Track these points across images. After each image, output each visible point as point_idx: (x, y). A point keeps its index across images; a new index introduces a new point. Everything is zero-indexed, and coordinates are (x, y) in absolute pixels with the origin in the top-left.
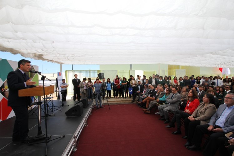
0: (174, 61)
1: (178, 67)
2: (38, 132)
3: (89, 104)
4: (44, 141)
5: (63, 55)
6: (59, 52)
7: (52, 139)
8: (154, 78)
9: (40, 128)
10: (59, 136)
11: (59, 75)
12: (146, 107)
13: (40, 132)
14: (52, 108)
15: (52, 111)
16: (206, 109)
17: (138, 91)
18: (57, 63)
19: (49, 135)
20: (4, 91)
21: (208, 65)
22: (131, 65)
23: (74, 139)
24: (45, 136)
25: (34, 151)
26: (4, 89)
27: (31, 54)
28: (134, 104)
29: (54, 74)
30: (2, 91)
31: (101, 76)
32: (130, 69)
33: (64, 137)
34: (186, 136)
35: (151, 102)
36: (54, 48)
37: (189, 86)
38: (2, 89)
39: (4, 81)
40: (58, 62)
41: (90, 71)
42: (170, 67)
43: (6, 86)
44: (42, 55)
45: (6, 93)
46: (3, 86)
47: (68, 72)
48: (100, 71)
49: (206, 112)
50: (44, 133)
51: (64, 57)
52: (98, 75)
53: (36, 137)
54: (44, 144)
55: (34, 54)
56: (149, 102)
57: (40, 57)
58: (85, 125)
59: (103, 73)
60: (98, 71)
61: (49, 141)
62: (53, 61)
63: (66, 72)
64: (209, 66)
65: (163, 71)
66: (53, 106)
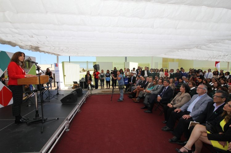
0: (165, 55)
1: (173, 60)
2: (36, 115)
3: (83, 93)
4: (41, 122)
5: (58, 48)
6: (53, 45)
7: (48, 120)
8: (146, 69)
9: (37, 112)
10: (54, 118)
11: (56, 66)
12: (136, 96)
13: (37, 115)
14: (49, 96)
15: (49, 99)
16: (182, 98)
17: (131, 82)
18: (53, 55)
19: (45, 118)
20: (5, 80)
21: (198, 58)
22: (126, 58)
23: (66, 121)
24: (42, 118)
25: (32, 129)
26: (4, 78)
27: (28, 46)
28: (126, 94)
29: (52, 65)
30: (2, 81)
31: (96, 67)
32: (124, 61)
33: (58, 119)
34: (166, 122)
35: (140, 92)
36: (48, 41)
37: (177, 78)
38: (3, 79)
39: (4, 71)
40: (55, 54)
41: (87, 62)
42: (165, 60)
43: (6, 76)
44: (38, 47)
45: (6, 82)
46: (3, 76)
47: (65, 63)
48: (95, 62)
49: (182, 100)
50: (40, 116)
51: (59, 49)
52: (94, 66)
53: (34, 119)
54: (41, 124)
55: (31, 46)
56: (139, 92)
57: (37, 49)
58: (78, 111)
59: (98, 65)
60: (94, 62)
61: (45, 122)
62: (49, 53)
63: (63, 63)
64: (204, 59)
65: (156, 63)
66: (50, 94)
